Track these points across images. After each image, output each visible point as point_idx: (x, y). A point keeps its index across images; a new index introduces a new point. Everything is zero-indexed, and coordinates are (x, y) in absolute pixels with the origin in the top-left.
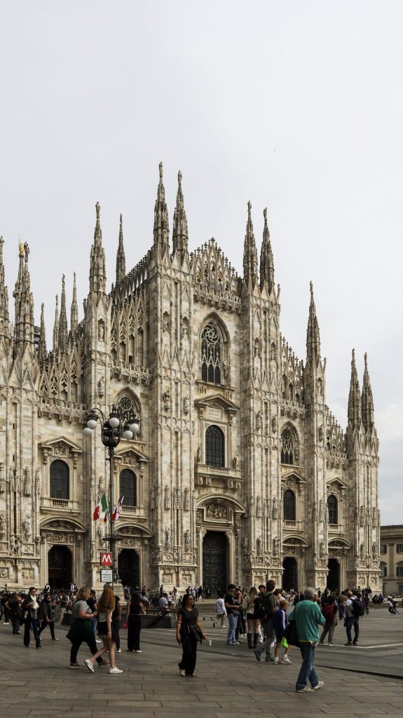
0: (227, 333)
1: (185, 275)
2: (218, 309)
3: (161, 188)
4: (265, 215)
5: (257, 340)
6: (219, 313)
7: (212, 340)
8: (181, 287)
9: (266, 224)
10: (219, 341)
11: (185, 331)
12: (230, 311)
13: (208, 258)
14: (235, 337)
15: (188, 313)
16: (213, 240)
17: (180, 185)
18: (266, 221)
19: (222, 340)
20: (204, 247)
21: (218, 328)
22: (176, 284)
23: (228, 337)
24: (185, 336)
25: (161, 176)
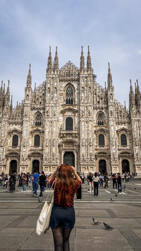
0: (74, 88)
1: (56, 75)
2: (71, 81)
3: (50, 53)
4: (88, 48)
5: (83, 88)
6: (71, 82)
7: (70, 91)
8: (54, 79)
9: (89, 50)
10: (73, 91)
11: (56, 91)
12: (75, 80)
13: (68, 67)
14: (77, 88)
15: (56, 86)
16: (69, 61)
17: (56, 50)
18: (89, 49)
19: (73, 90)
20: (66, 64)
21: (72, 87)
22: (52, 78)
23: (75, 89)
24: (56, 92)
25: (50, 50)
